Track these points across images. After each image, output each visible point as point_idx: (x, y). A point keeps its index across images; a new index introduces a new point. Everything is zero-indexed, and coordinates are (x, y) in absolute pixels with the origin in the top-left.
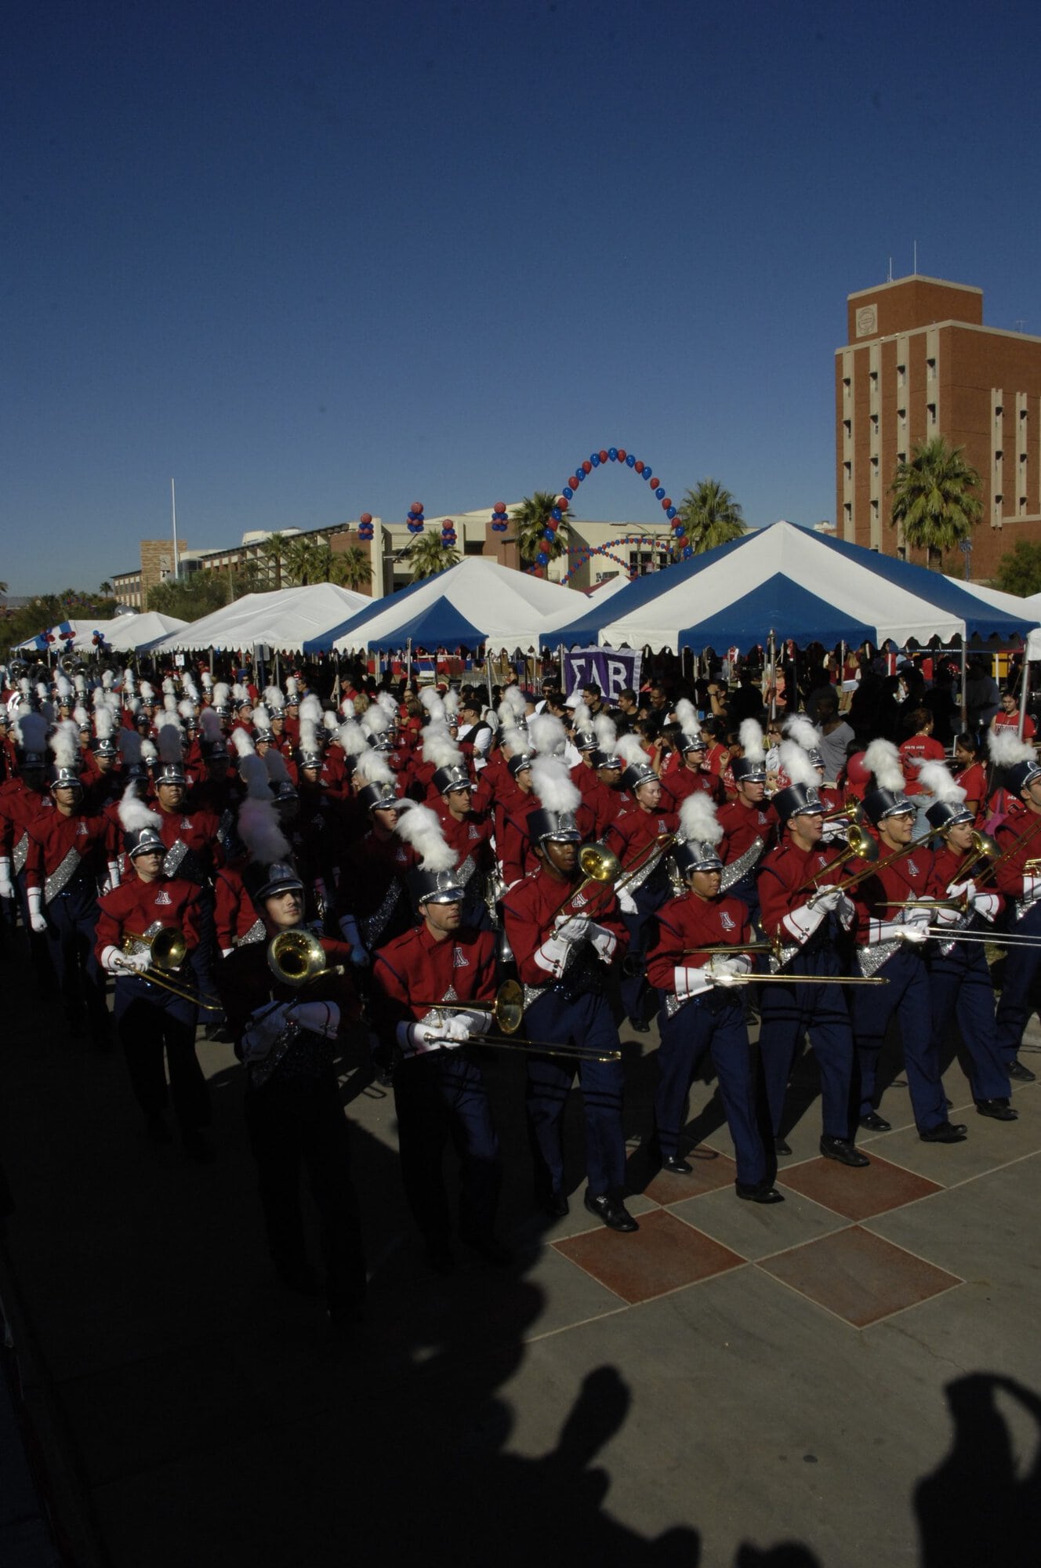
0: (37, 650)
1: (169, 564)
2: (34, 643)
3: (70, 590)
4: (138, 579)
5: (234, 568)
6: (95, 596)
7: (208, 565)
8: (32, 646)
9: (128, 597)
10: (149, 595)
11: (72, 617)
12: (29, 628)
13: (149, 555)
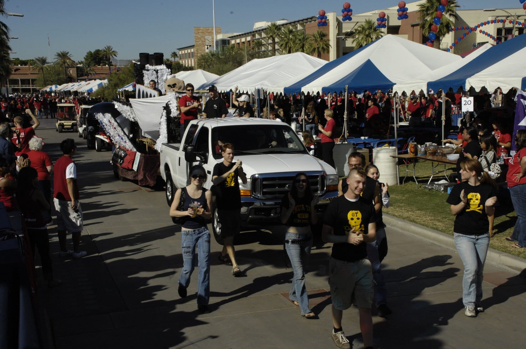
1: (210, 41)
2: (131, 86)
4: (192, 50)
5: (248, 44)
7: (233, 42)
9: (187, 61)
10: (199, 59)
12: (129, 78)
13: (199, 36)
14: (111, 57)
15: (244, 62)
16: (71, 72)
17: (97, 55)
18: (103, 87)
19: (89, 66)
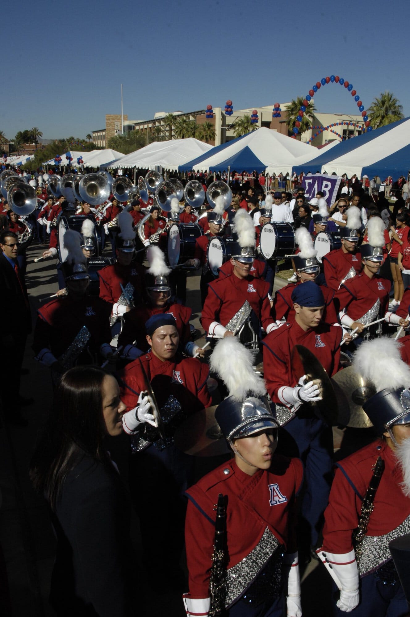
0: (55, 165)
1: (119, 126)
2: (53, 161)
3: (72, 137)
4: (104, 133)
5: (150, 130)
6: (84, 141)
7: (137, 128)
8: (52, 163)
9: (99, 142)
10: (109, 141)
11: (72, 150)
12: (51, 154)
13: (109, 122)
14: (37, 136)
15: (146, 144)
16: (5, 148)
17: (26, 135)
18: (30, 161)
19: (19, 144)
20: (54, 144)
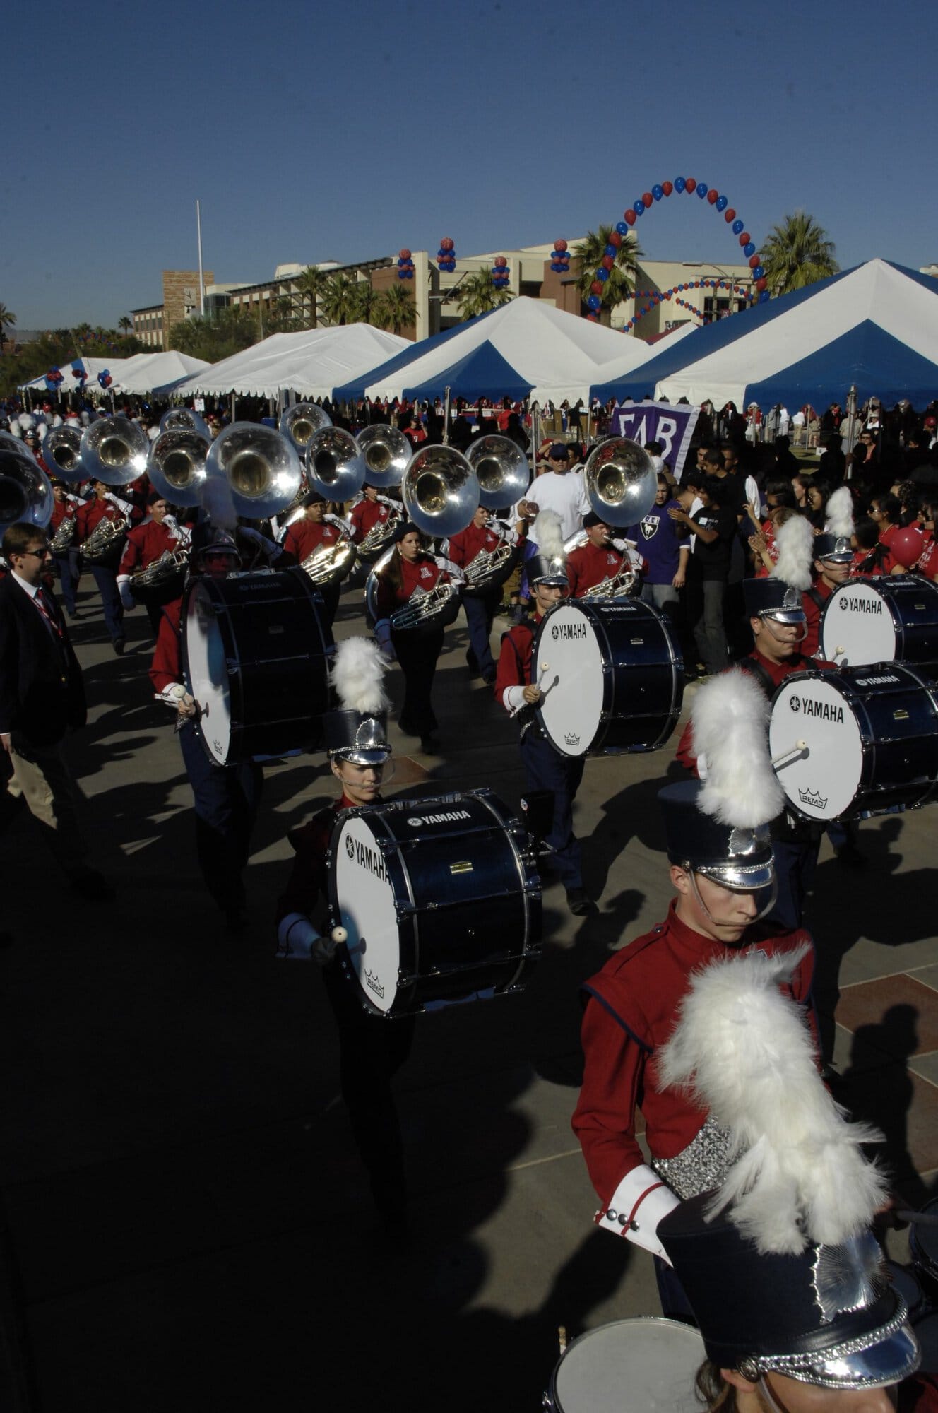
0: (47, 390)
1: (193, 297)
2: (43, 382)
3: (85, 325)
4: (160, 314)
5: (266, 305)
6: (113, 332)
7: (236, 300)
8: (41, 385)
9: (149, 335)
10: (172, 333)
11: (86, 354)
12: (38, 365)
13: (172, 288)
14: (3, 324)
15: (258, 339)
20: (44, 341)
